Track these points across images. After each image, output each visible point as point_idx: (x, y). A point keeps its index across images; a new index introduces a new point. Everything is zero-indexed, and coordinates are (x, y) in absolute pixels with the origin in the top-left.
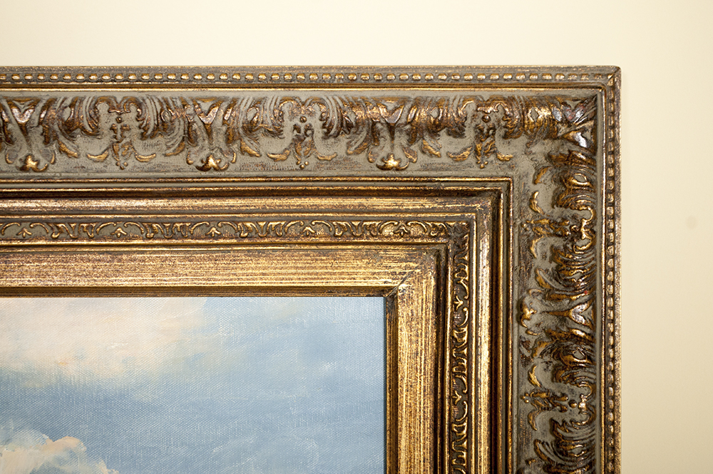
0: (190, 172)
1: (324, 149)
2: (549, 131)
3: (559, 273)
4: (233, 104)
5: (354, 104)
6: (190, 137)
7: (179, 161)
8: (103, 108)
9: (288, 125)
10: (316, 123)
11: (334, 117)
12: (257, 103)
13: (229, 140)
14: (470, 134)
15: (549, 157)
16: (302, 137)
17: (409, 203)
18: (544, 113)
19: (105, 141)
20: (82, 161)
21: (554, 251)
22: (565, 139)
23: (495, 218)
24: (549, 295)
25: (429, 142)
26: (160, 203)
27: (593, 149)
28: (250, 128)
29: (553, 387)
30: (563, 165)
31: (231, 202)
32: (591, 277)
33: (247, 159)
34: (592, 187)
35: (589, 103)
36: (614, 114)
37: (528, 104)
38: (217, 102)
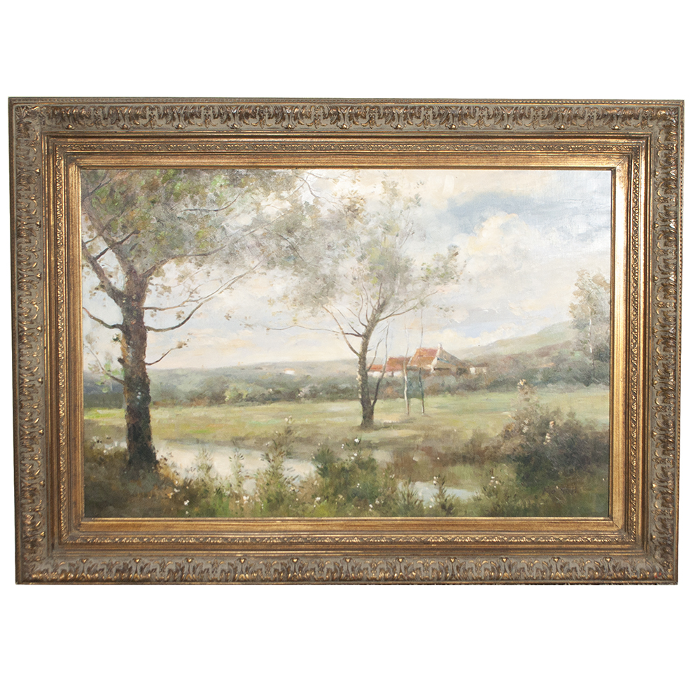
0: (555, 130)
1: (596, 124)
2: (664, 118)
3: (667, 161)
4: (571, 109)
5: (607, 109)
6: (557, 119)
7: (552, 127)
8: (532, 109)
9: (587, 115)
10: (595, 114)
11: (601, 113)
12: (578, 108)
13: (568, 120)
14: (640, 118)
15: (664, 126)
16: (590, 118)
17: (620, 141)
18: (663, 112)
19: (531, 120)
20: (523, 126)
21: (666, 154)
22: (669, 120)
23: (647, 145)
24: (664, 168)
25: (628, 121)
26: (545, 140)
27: (677, 123)
28: (575, 116)
29: (665, 196)
30: (668, 128)
31: (566, 140)
32: (677, 161)
33: (573, 126)
34: (677, 135)
35: (676, 110)
36: (683, 114)
37: (658, 109)
38: (566, 108)
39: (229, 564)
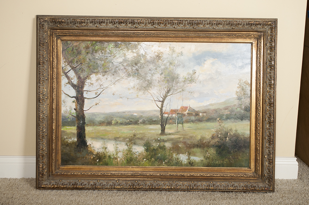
0: (231, 29)
1: (246, 27)
2: (270, 25)
3: (271, 40)
4: (237, 21)
5: (250, 21)
6: (232, 25)
7: (230, 28)
8: (223, 21)
9: (242, 24)
10: (245, 23)
11: (247, 23)
12: (239, 21)
13: (236, 25)
14: (262, 25)
15: (270, 28)
16: (244, 25)
17: (254, 33)
18: (270, 23)
19: (222, 25)
20: (220, 27)
21: (271, 38)
22: (272, 25)
23: (264, 34)
24: (270, 43)
25: (257, 26)
26: (227, 32)
27: (275, 26)
28: (238, 24)
29: (270, 53)
30: (272, 29)
31: (235, 32)
32: (275, 40)
33: (237, 28)
34: (275, 31)
35: (275, 22)
36: (277, 24)
37: (268, 22)
38: (235, 21)
39: (112, 182)
